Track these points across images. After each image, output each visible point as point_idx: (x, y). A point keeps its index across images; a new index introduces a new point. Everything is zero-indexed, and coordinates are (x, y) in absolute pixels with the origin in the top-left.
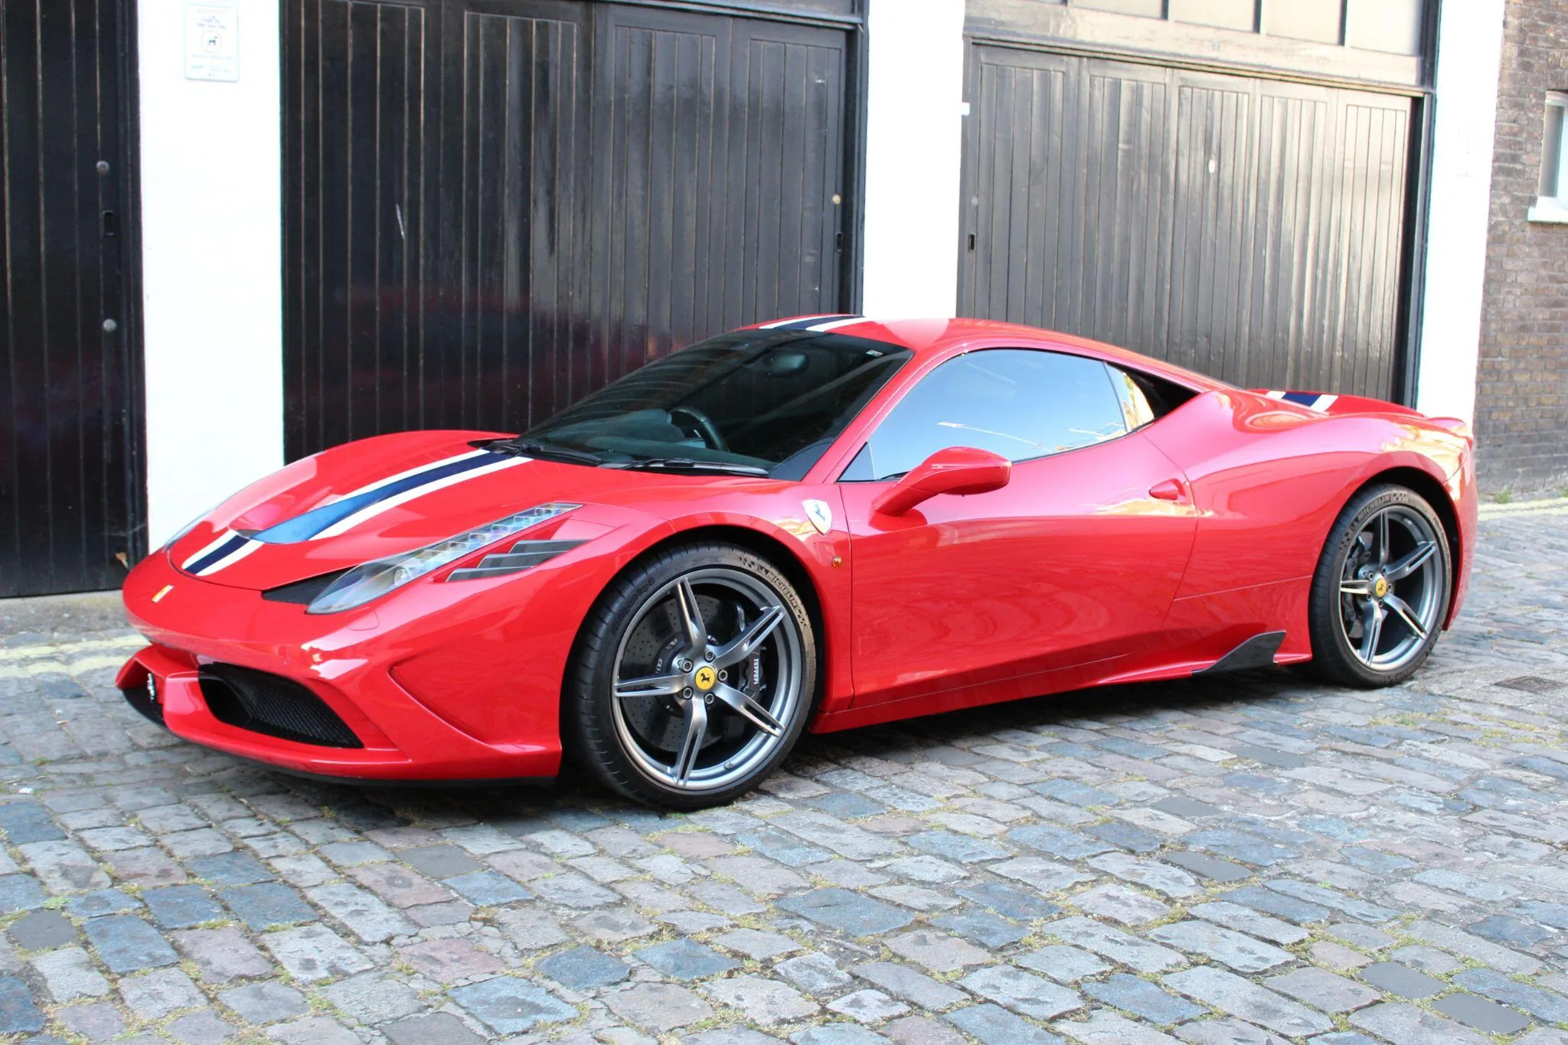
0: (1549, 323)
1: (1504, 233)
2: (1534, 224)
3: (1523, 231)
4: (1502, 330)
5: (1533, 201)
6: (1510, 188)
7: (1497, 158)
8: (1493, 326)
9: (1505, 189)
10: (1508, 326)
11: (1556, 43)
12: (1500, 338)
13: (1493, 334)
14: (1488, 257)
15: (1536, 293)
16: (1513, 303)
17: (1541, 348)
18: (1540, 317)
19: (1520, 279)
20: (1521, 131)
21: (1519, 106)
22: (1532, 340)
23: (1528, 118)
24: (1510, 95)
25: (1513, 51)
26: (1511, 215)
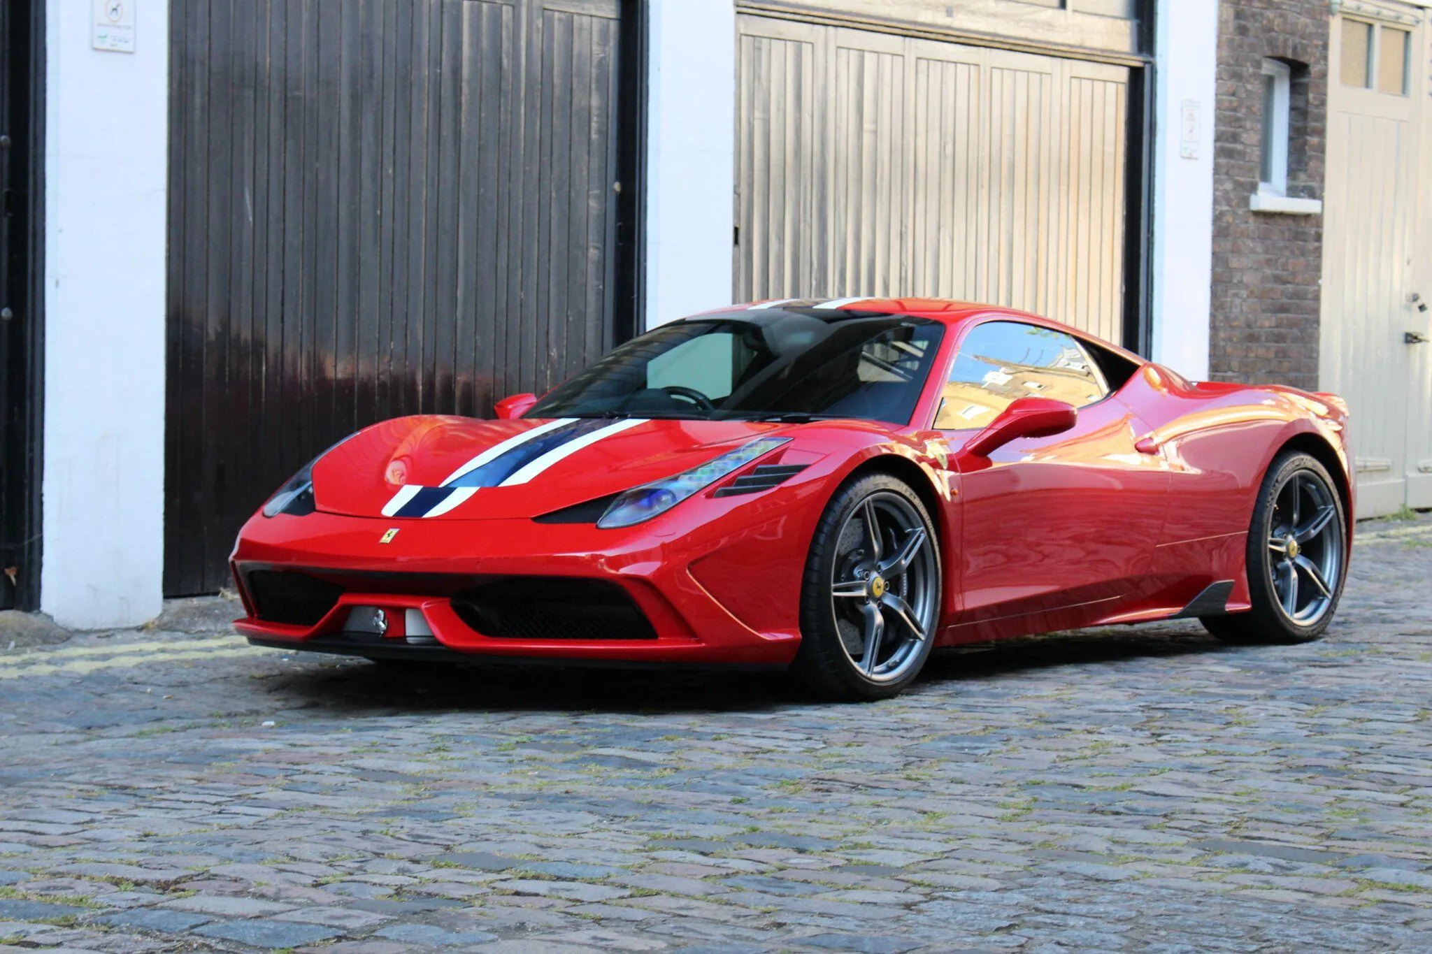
0: (1276, 331)
1: (1229, 225)
2: (1257, 214)
3: (1247, 222)
4: (1230, 339)
5: (1253, 188)
6: (1231, 172)
7: (1219, 138)
8: (1222, 335)
9: (1227, 173)
10: (1236, 335)
12: (1229, 350)
13: (1222, 343)
14: (1213, 253)
15: (1261, 296)
16: (1241, 306)
17: (1269, 360)
18: (1267, 324)
19: (1245, 280)
20: (1240, 106)
21: (1237, 76)
22: (1261, 352)
23: (1246, 91)
24: (1228, 65)
25: (1230, 12)
26: (1234, 204)
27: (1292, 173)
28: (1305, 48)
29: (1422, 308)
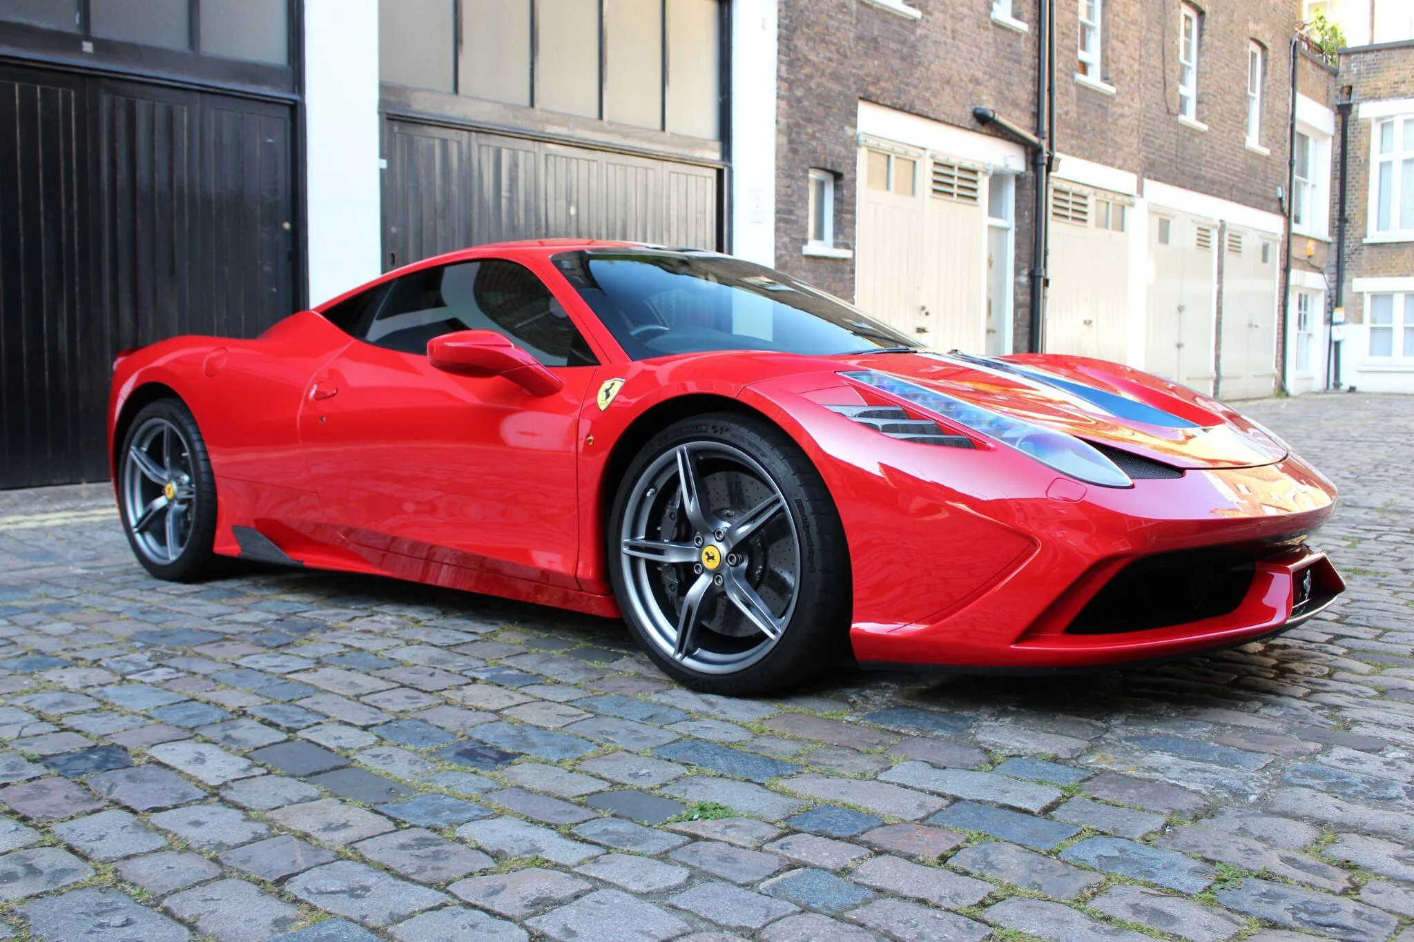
1: (786, 263)
2: (808, 257)
5: (806, 241)
6: (788, 232)
7: (778, 212)
9: (785, 232)
11: (813, 137)
20: (794, 192)
21: (790, 177)
23: (798, 186)
24: (784, 170)
25: (784, 140)
26: (791, 250)
27: (836, 235)
28: (840, 165)
29: (927, 314)
